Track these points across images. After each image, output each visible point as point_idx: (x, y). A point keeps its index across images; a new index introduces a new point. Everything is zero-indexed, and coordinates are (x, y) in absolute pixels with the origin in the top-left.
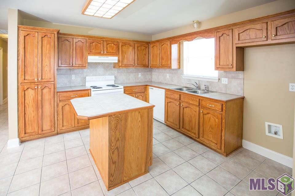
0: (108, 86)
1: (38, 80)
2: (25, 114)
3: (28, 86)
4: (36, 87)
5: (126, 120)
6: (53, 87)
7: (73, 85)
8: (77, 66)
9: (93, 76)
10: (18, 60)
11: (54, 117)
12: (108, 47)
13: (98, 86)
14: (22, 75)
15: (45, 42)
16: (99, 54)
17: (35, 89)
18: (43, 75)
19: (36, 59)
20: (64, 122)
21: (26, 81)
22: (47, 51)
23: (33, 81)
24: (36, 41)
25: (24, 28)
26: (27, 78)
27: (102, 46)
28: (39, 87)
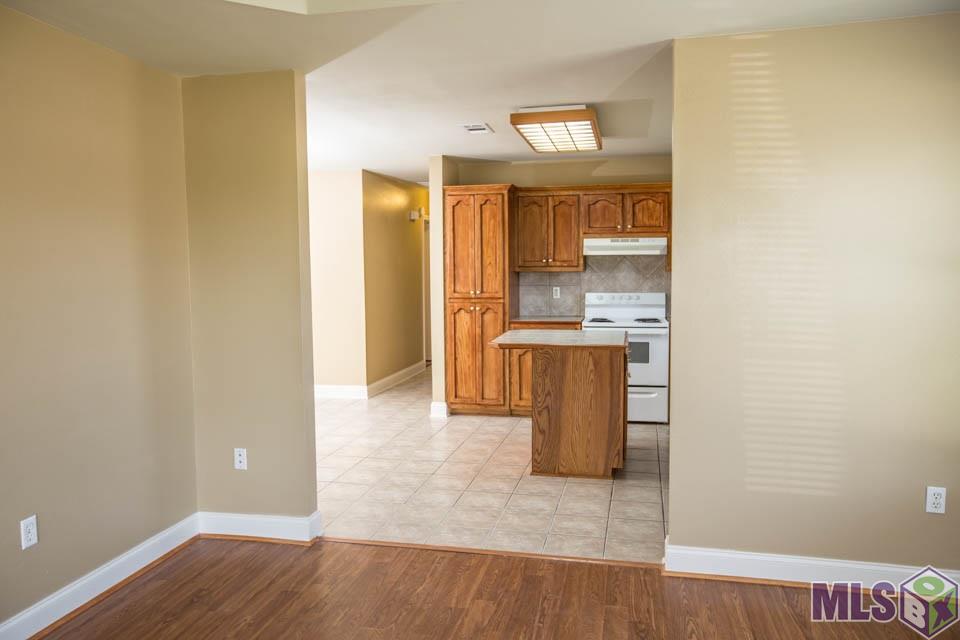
0: (639, 320)
1: (475, 293)
2: (456, 359)
3: (461, 305)
4: (472, 308)
5: (564, 362)
6: (501, 309)
7: (555, 312)
8: (558, 264)
9: (605, 291)
10: (444, 253)
11: (504, 375)
12: (637, 211)
13: (609, 318)
14: (450, 282)
15: (487, 214)
16: (612, 232)
17: (471, 311)
18: (485, 285)
19: (471, 251)
20: (524, 392)
21: (456, 295)
22: (491, 234)
23: (466, 296)
24: (471, 214)
25: (452, 191)
26: (458, 289)
27: (619, 210)
28: (477, 308)
